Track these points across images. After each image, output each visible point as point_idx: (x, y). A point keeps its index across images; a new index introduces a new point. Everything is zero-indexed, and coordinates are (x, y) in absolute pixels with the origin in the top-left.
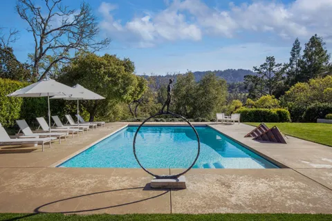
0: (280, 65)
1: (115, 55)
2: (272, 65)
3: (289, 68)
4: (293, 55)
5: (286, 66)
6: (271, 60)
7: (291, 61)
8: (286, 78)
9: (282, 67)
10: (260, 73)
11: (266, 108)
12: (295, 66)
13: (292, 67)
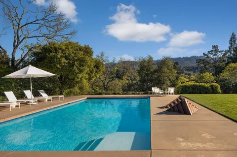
0: (222, 51)
1: (78, 43)
2: (216, 51)
3: (229, 53)
4: (231, 44)
5: (227, 52)
6: (215, 48)
7: (230, 48)
8: (226, 61)
9: (224, 53)
10: (208, 57)
11: (205, 83)
12: (233, 52)
13: (231, 53)
